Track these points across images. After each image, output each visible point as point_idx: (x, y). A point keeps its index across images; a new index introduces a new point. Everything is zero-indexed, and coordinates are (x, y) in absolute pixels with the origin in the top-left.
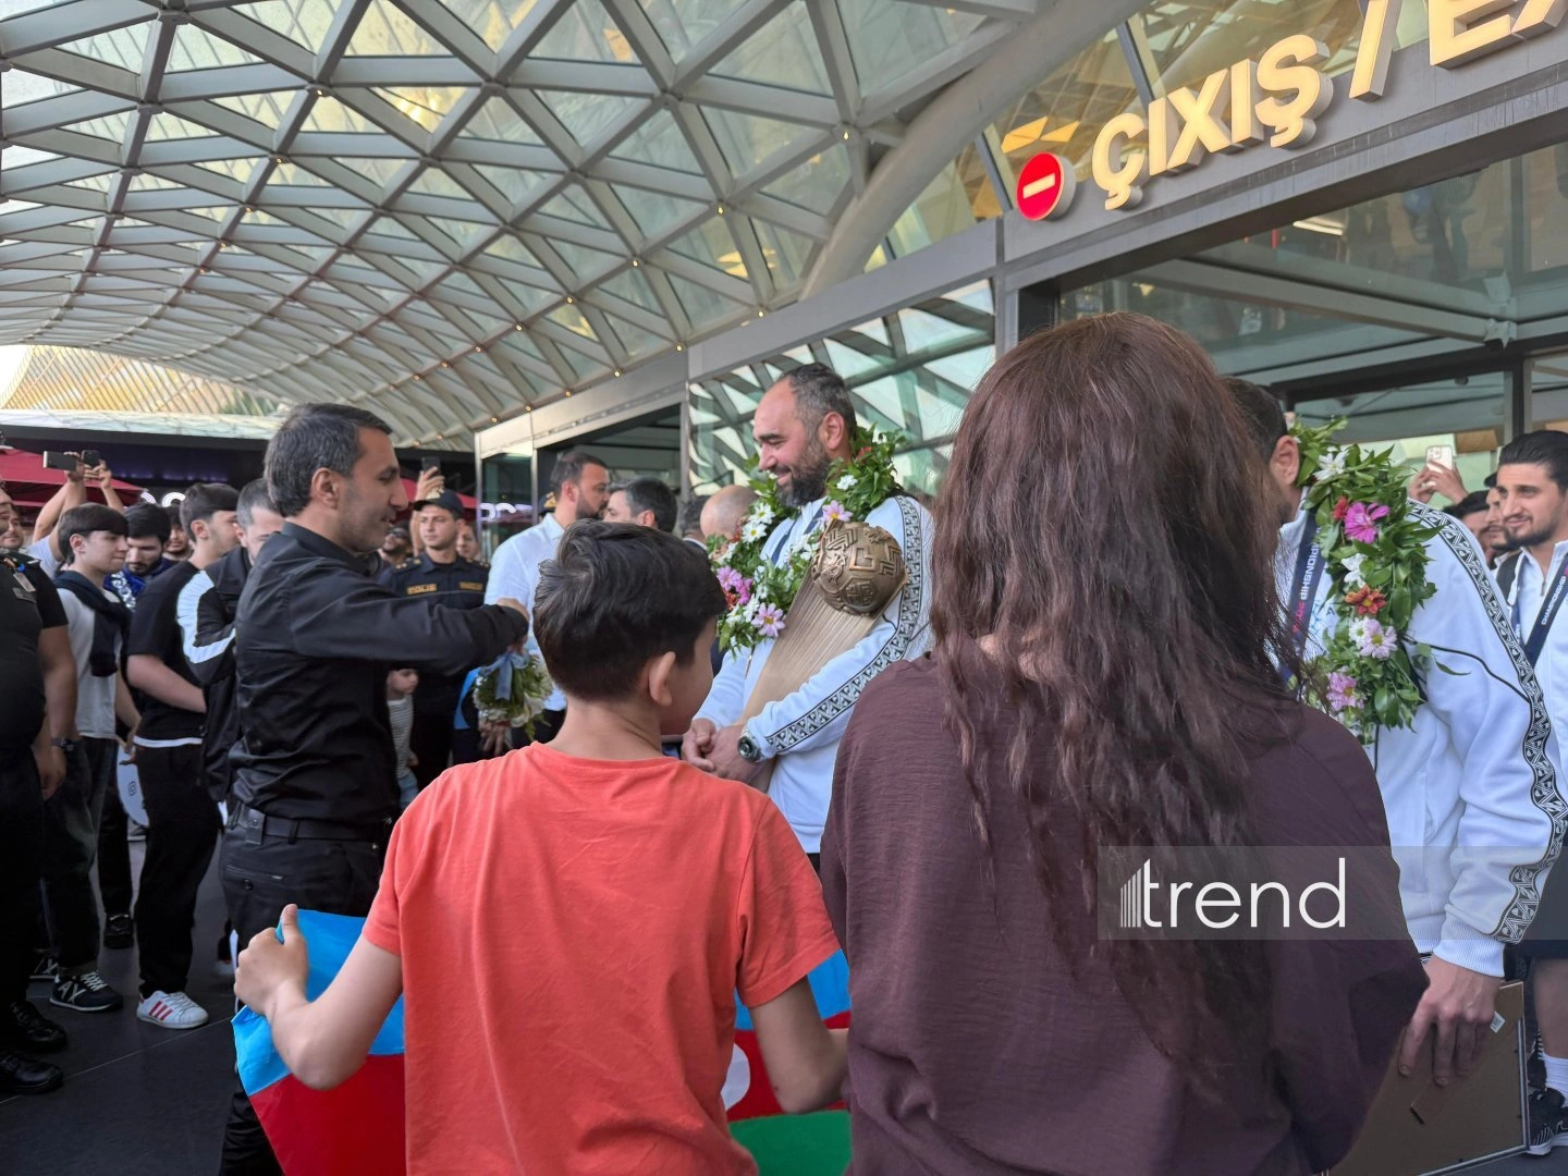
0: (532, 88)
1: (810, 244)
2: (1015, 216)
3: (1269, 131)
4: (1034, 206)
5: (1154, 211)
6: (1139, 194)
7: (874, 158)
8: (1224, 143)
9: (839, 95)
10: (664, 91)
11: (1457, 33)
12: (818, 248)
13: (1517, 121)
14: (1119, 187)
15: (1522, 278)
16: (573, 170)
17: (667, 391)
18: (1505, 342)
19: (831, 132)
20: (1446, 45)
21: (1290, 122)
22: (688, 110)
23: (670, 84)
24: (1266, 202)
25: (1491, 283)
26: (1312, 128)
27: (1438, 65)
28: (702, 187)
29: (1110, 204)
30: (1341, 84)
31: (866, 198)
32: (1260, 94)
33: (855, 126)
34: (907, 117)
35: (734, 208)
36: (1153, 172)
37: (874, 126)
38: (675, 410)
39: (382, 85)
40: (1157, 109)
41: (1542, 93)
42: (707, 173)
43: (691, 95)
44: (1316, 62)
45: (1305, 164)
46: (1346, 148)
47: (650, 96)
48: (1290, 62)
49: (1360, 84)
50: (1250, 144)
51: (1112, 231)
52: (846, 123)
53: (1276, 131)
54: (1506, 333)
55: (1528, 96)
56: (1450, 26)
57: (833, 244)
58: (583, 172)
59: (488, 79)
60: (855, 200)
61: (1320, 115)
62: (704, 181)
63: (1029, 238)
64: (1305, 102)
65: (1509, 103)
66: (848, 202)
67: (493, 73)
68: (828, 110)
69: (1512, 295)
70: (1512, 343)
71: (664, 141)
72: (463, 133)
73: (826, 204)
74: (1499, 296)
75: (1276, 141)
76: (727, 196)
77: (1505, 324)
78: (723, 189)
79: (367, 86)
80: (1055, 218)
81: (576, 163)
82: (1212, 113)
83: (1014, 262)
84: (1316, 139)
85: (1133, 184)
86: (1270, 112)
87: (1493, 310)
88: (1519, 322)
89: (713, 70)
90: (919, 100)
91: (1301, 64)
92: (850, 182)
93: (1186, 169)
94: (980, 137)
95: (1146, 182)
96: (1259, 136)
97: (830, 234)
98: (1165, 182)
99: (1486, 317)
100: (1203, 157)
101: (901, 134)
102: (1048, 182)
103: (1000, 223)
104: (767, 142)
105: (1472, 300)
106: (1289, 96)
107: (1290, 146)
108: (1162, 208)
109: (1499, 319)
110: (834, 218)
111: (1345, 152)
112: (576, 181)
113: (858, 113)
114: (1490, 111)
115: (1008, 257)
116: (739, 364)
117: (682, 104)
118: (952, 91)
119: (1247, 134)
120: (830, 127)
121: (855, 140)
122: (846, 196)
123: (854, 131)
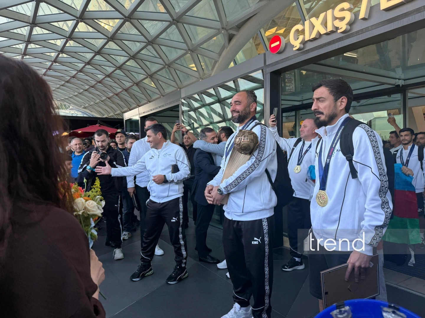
0: (138, 19)
1: (214, 61)
2: (269, 53)
3: (337, 28)
4: (274, 50)
5: (306, 51)
6: (302, 46)
7: (231, 38)
8: (325, 32)
9: (221, 21)
10: (173, 20)
11: (388, 2)
12: (216, 62)
13: (404, 25)
14: (297, 44)
15: (405, 68)
16: (149, 42)
17: (175, 101)
18: (401, 86)
19: (219, 31)
20: (384, 5)
21: (343, 26)
22: (180, 25)
23: (175, 18)
24: (337, 48)
25: (397, 69)
26: (349, 27)
27: (383, 10)
28: (184, 46)
29: (294, 49)
30: (357, 14)
31: (229, 48)
32: (335, 18)
34: (239, 26)
35: (193, 52)
36: (306, 40)
37: (230, 29)
38: (178, 106)
39: (97, 19)
40: (307, 23)
41: (411, 17)
42: (185, 42)
43: (180, 21)
44: (350, 10)
45: (347, 37)
46: (358, 33)
47: (170, 21)
48: (343, 10)
49: (362, 15)
50: (332, 32)
51: (295, 56)
52: (223, 28)
53: (339, 28)
54: (401, 83)
55: (407, 18)
57: (220, 61)
58: (152, 42)
59: (126, 17)
60: (225, 49)
61: (351, 24)
62: (185, 44)
63: (272, 58)
64: (347, 20)
65: (402, 20)
67: (127, 15)
68: (218, 25)
69: (403, 73)
70: (403, 86)
71: (173, 33)
72: (119, 32)
73: (217, 50)
74: (399, 73)
75: (339, 31)
76: (191, 48)
77: (401, 80)
78: (190, 46)
79: (93, 19)
80: (280, 53)
81: (150, 40)
82: (321, 24)
83: (269, 65)
84: (350, 30)
85: (300, 43)
86: (337, 23)
87: (397, 77)
88: (404, 80)
89: (187, 14)
90: (243, 21)
91: (346, 10)
92: (224, 44)
93: (315, 39)
94: (259, 32)
95: (304, 43)
96: (335, 30)
97: (219, 58)
98: (309, 43)
99: (396, 79)
100: (319, 35)
101: (238, 31)
102: (278, 43)
103: (265, 54)
104: (201, 34)
105: (392, 74)
106: (342, 19)
107: (342, 32)
108: (308, 49)
109: (399, 79)
110: (220, 54)
111: (357, 34)
112: (150, 45)
113: (226, 26)
114: (397, 22)
115: (267, 64)
116: (195, 94)
117: (178, 23)
118: (251, 19)
119: (331, 30)
120: (219, 29)
121: (226, 33)
122: (223, 48)
123: (225, 30)
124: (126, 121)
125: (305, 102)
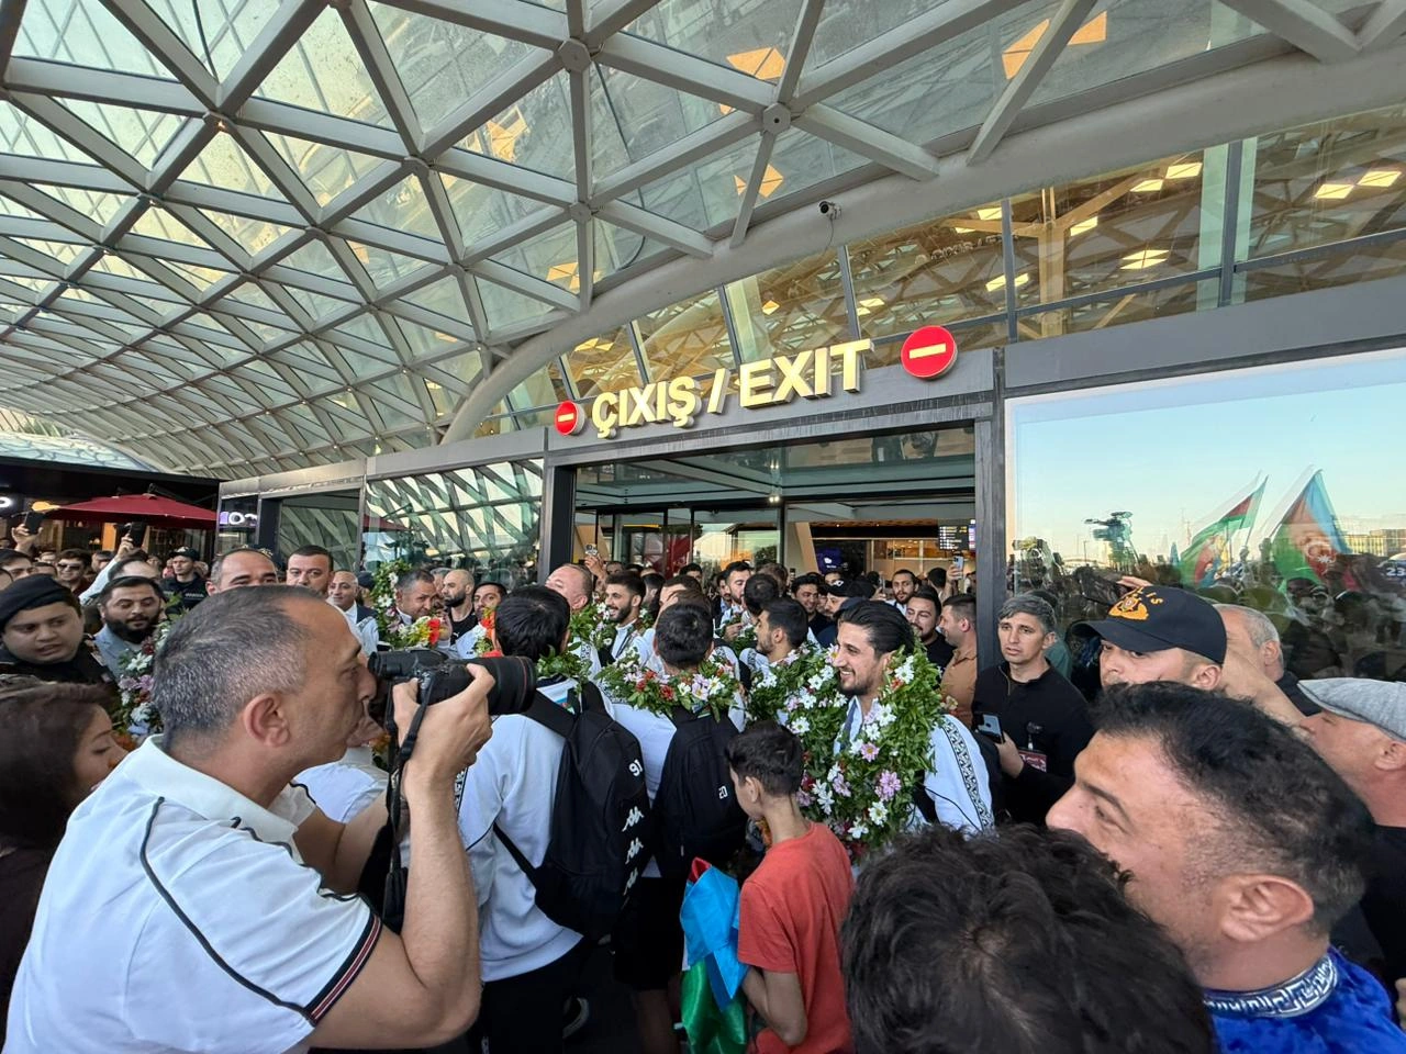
0: (281, 284)
1: (458, 397)
2: (553, 429)
3: (673, 419)
4: (565, 428)
5: (621, 442)
6: (614, 432)
7: (495, 363)
8: (653, 418)
9: (475, 325)
10: (369, 303)
11: (752, 395)
12: (463, 400)
13: (774, 439)
14: (604, 426)
15: (784, 471)
16: (307, 332)
17: (353, 479)
19: (471, 345)
20: (747, 399)
21: (683, 417)
22: (386, 317)
23: (373, 300)
26: (692, 421)
27: (745, 406)
28: (393, 356)
29: (600, 436)
30: (705, 406)
31: (490, 380)
32: (670, 400)
33: (485, 345)
34: (515, 345)
35: (413, 371)
36: (621, 424)
37: (495, 346)
38: (356, 492)
40: (624, 393)
41: (783, 430)
42: (395, 349)
43: (387, 308)
44: (694, 391)
45: (689, 436)
46: (706, 433)
47: (360, 304)
48: (683, 388)
50: (664, 422)
51: (602, 448)
52: (479, 342)
53: (676, 418)
54: (778, 493)
55: (778, 430)
56: (749, 391)
57: (471, 400)
58: (314, 335)
59: (245, 271)
60: (485, 379)
61: (696, 415)
62: (394, 353)
63: (560, 442)
64: (689, 408)
65: (771, 431)
66: (481, 379)
67: (249, 269)
68: (470, 333)
69: (780, 476)
71: (366, 329)
72: (227, 296)
73: (468, 379)
74: (776, 476)
75: (676, 424)
76: (409, 364)
78: (406, 359)
80: (573, 435)
81: (310, 330)
82: (648, 403)
83: (553, 452)
84: (694, 426)
85: (611, 428)
86: (673, 409)
87: (774, 482)
88: (783, 487)
89: (401, 298)
90: (521, 338)
91: (688, 390)
92: (481, 371)
93: (636, 426)
94: (558, 358)
95: (616, 427)
96: (669, 419)
97: (470, 394)
98: (626, 430)
99: (770, 484)
100: (642, 424)
101: (510, 353)
102: (569, 417)
103: (546, 431)
106: (682, 404)
107: (684, 427)
108: (624, 442)
109: (776, 486)
110: (473, 386)
111: (706, 435)
112: (310, 340)
113: (487, 338)
114: (763, 432)
115: (550, 451)
117: (381, 313)
118: (536, 338)
119: (663, 418)
120: (471, 342)
121: (485, 351)
122: (480, 377)
123: (484, 348)
124: (224, 501)
125: (631, 501)
